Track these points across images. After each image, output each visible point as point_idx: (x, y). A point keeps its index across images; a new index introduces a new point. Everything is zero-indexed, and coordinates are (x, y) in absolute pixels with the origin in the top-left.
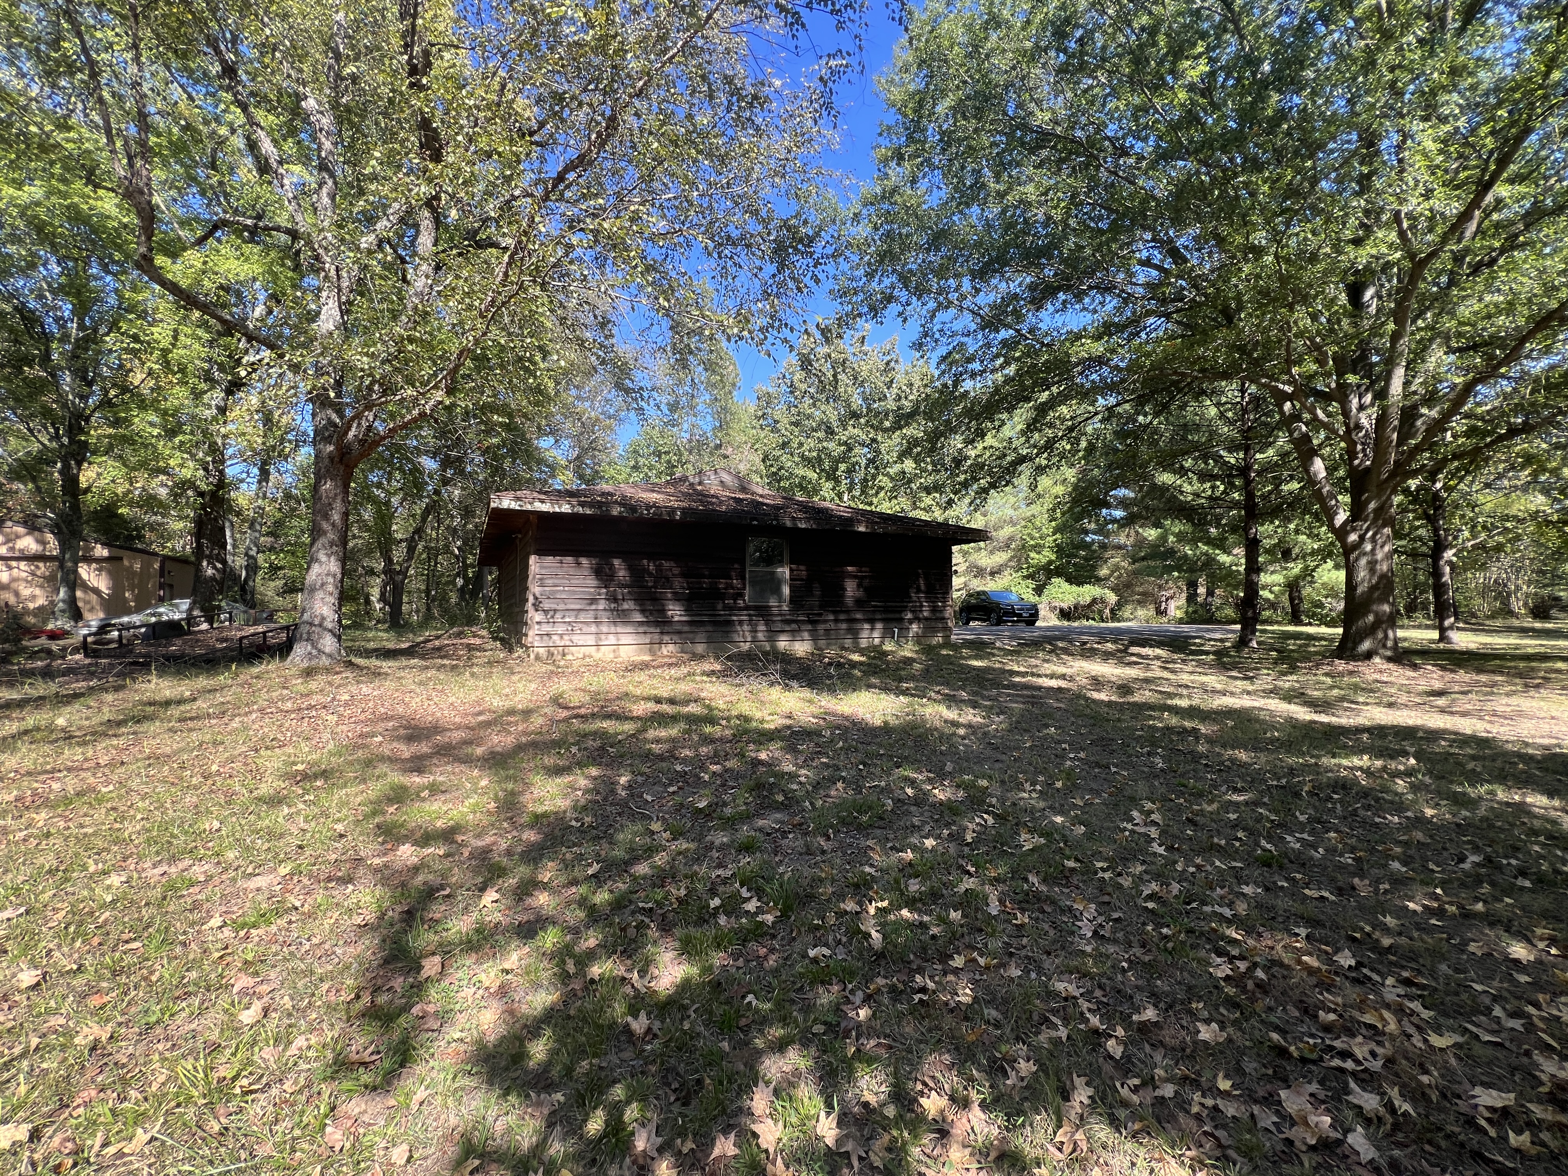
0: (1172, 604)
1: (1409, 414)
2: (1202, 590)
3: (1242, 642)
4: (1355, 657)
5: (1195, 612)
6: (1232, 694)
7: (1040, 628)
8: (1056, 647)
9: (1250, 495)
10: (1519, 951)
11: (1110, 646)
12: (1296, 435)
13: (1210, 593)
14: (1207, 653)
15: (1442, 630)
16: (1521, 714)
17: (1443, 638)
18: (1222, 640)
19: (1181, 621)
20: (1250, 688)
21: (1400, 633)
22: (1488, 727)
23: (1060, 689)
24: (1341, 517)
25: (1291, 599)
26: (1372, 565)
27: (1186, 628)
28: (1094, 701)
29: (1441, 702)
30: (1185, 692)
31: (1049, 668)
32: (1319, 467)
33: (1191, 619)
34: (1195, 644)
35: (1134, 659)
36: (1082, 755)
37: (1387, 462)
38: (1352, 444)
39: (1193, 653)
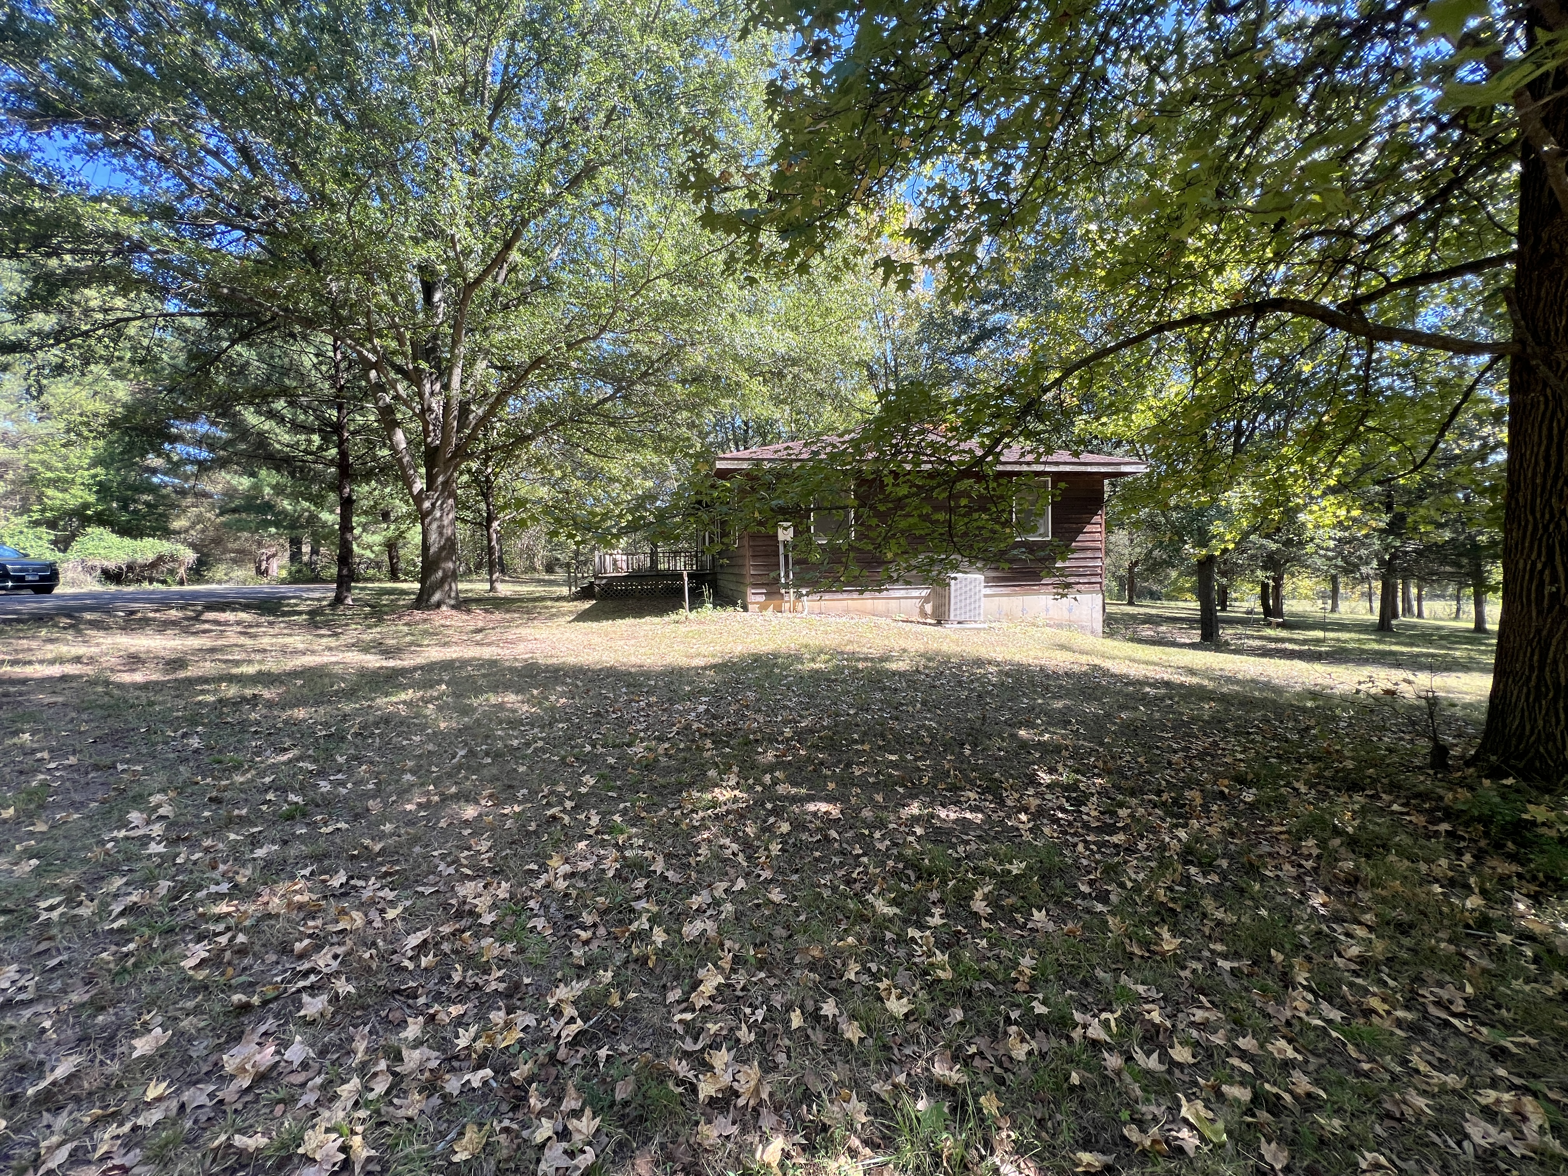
0: (274, 564)
1: (464, 408)
2: (306, 549)
3: (339, 600)
4: (429, 608)
5: (299, 571)
6: (313, 652)
7: (59, 597)
8: (79, 620)
9: (343, 454)
10: (470, 812)
11: (174, 614)
12: (381, 403)
13: (315, 552)
14: (300, 613)
15: (492, 582)
16: (520, 639)
17: (492, 589)
18: (319, 600)
19: (283, 582)
20: (333, 645)
21: (461, 586)
22: (500, 651)
23: (64, 678)
24: (419, 485)
25: (391, 558)
26: (441, 528)
27: (284, 588)
28: (120, 686)
29: (479, 637)
30: (258, 657)
31: (51, 650)
32: (399, 436)
33: (295, 579)
34: (288, 605)
35: (207, 626)
36: (72, 760)
37: (450, 444)
38: (426, 423)
39: (285, 614)
